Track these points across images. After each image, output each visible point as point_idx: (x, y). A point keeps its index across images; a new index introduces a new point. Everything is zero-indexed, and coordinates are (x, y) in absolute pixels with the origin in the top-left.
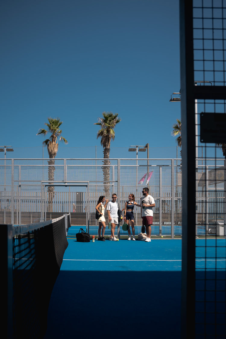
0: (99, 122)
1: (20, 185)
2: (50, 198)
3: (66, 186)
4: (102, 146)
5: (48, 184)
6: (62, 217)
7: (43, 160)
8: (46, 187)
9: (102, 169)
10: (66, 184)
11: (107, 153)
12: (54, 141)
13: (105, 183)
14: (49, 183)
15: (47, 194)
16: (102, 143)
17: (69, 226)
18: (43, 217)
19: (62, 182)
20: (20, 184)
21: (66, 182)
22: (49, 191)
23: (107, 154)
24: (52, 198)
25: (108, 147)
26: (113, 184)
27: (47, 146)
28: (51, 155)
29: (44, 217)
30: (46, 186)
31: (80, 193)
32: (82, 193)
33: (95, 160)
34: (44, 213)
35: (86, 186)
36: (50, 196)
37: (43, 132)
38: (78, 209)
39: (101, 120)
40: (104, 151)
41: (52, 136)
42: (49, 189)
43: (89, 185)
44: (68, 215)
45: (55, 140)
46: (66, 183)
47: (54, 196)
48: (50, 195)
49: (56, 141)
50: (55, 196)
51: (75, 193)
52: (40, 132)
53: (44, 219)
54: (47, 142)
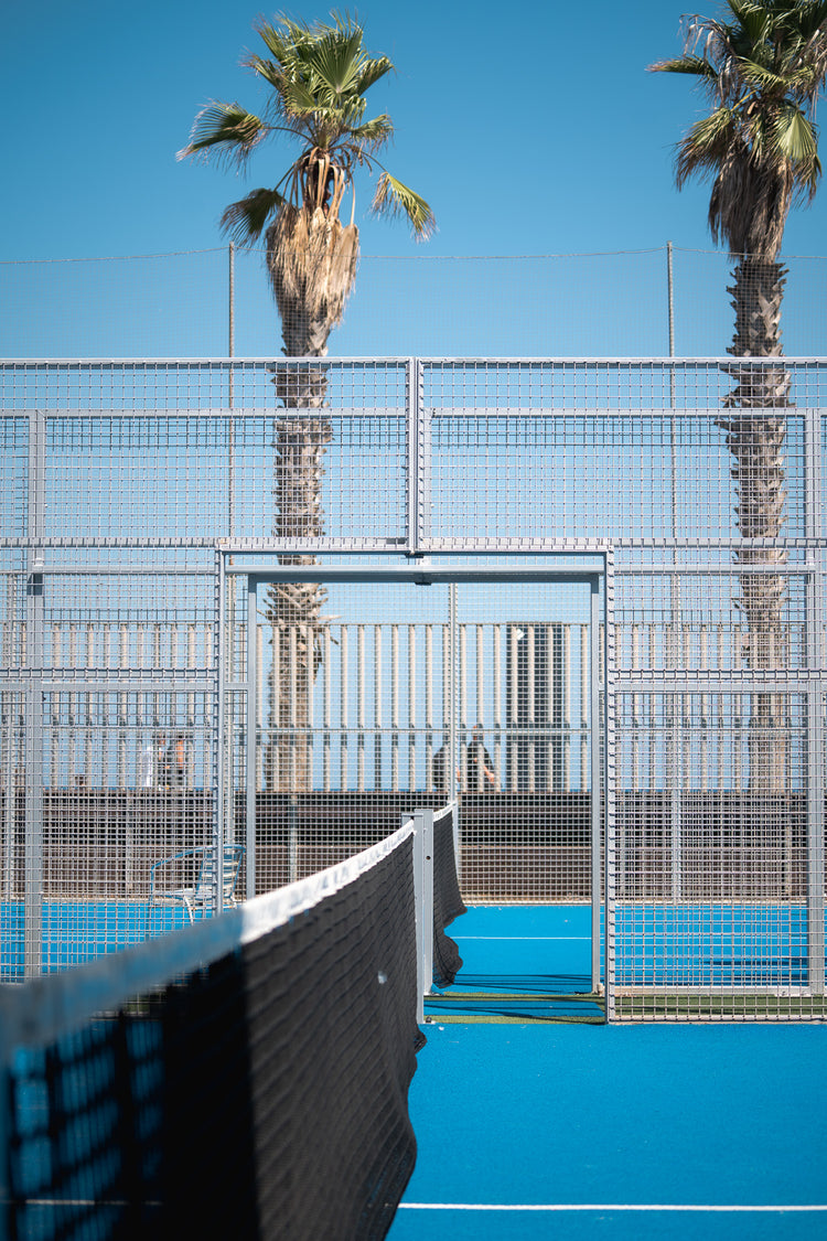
0: (691, 51)
1: (38, 577)
2: (285, 674)
3: (423, 579)
4: (724, 250)
5: (271, 565)
6: (393, 842)
7: (228, 366)
8: (252, 588)
9: (724, 431)
10: (425, 565)
11: (764, 302)
12: (325, 206)
13: (746, 555)
14: (285, 556)
15: (262, 643)
16: (719, 216)
17: (449, 907)
18: (231, 835)
19: (391, 547)
20: (38, 567)
21: (423, 547)
22: (283, 612)
23: (758, 308)
24: (302, 668)
25: (772, 252)
26: (811, 565)
27: (261, 242)
28: (297, 319)
29: (241, 836)
30: (255, 578)
31: (541, 630)
32: (558, 629)
33: (666, 371)
34: (240, 799)
35: (591, 578)
36: (286, 660)
37: (232, 131)
38: (523, 768)
39: (704, 40)
40: (733, 283)
41: (307, 169)
42: (281, 603)
43: (611, 570)
44: (439, 815)
45: (327, 196)
46: (419, 555)
47: (319, 659)
48: (285, 647)
49: (333, 203)
50: (330, 652)
51: (501, 633)
52: (212, 131)
53: (237, 857)
54: (256, 209)
